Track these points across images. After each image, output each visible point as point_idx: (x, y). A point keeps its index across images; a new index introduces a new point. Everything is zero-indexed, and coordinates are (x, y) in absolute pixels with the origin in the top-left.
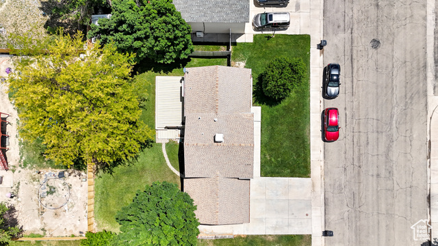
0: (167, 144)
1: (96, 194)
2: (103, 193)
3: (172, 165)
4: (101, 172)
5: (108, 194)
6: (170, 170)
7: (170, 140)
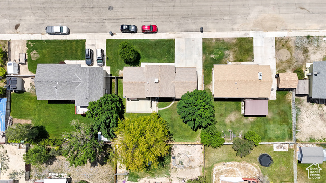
2: (182, 138)
4: (172, 139)
6: (171, 106)
7: (157, 106)
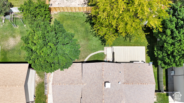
0: (103, 53)
1: (74, 13)
2: (75, 17)
3: (91, 56)
5: (74, 20)
6: (88, 55)
7: (106, 55)
